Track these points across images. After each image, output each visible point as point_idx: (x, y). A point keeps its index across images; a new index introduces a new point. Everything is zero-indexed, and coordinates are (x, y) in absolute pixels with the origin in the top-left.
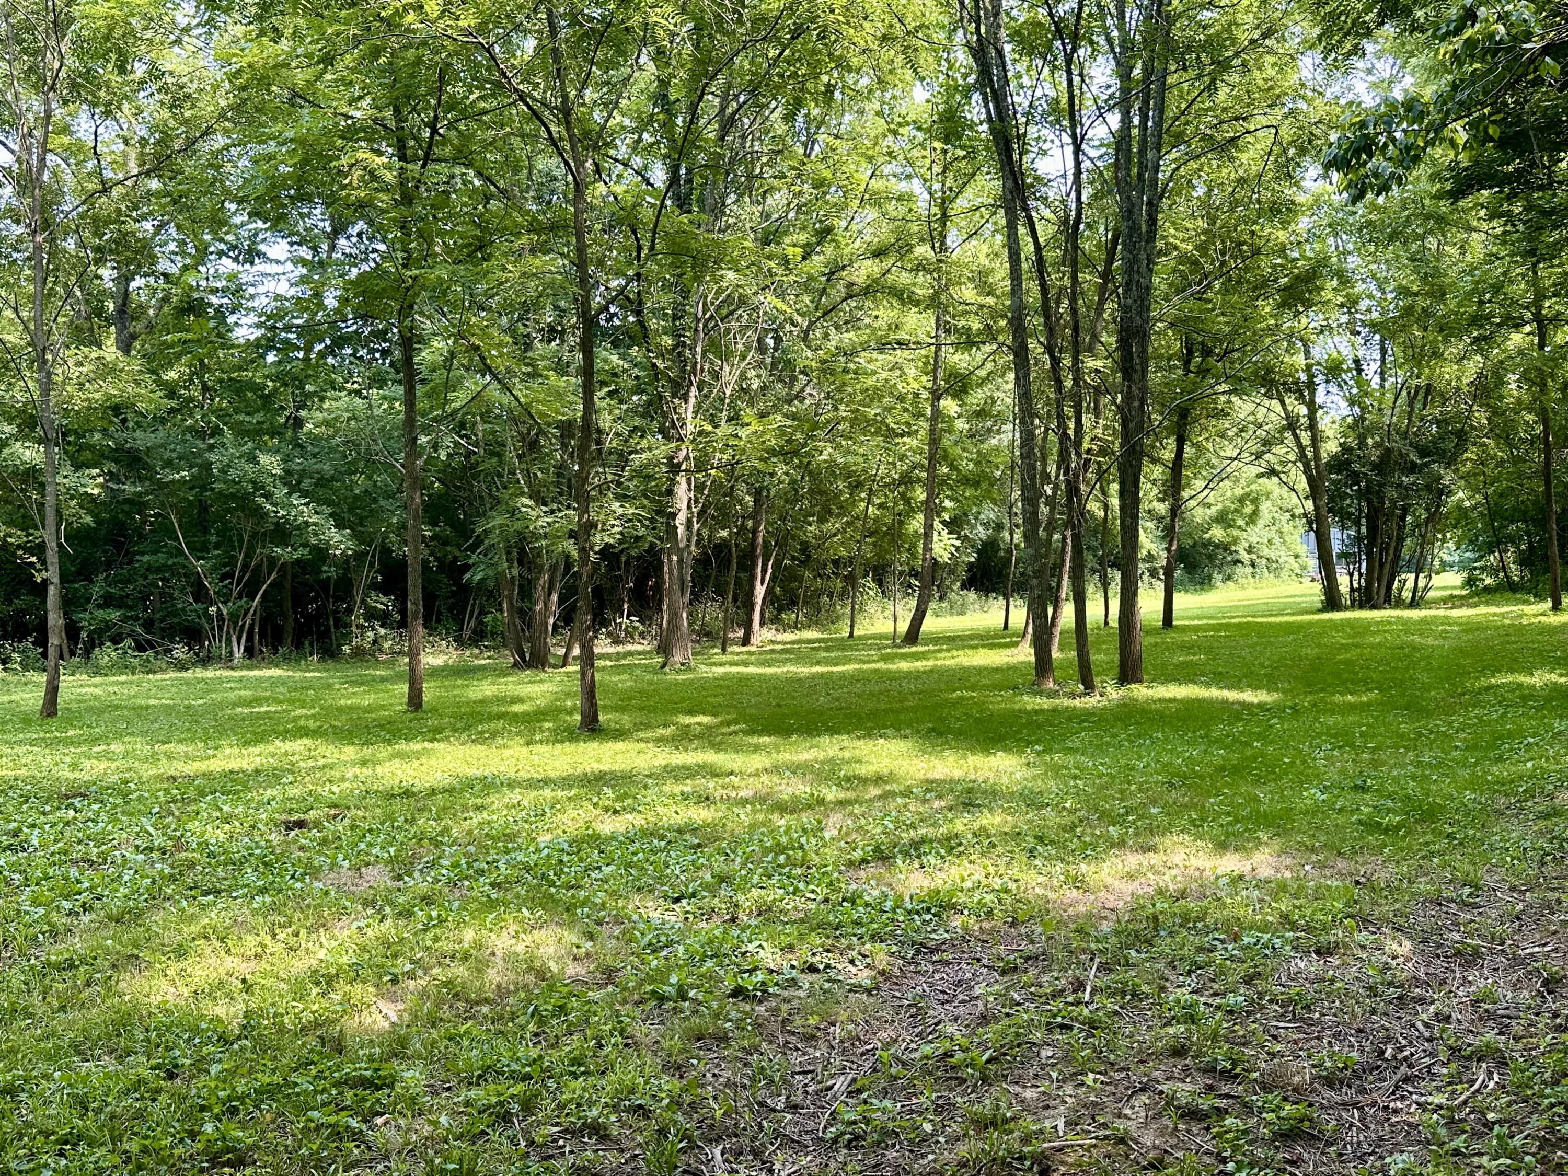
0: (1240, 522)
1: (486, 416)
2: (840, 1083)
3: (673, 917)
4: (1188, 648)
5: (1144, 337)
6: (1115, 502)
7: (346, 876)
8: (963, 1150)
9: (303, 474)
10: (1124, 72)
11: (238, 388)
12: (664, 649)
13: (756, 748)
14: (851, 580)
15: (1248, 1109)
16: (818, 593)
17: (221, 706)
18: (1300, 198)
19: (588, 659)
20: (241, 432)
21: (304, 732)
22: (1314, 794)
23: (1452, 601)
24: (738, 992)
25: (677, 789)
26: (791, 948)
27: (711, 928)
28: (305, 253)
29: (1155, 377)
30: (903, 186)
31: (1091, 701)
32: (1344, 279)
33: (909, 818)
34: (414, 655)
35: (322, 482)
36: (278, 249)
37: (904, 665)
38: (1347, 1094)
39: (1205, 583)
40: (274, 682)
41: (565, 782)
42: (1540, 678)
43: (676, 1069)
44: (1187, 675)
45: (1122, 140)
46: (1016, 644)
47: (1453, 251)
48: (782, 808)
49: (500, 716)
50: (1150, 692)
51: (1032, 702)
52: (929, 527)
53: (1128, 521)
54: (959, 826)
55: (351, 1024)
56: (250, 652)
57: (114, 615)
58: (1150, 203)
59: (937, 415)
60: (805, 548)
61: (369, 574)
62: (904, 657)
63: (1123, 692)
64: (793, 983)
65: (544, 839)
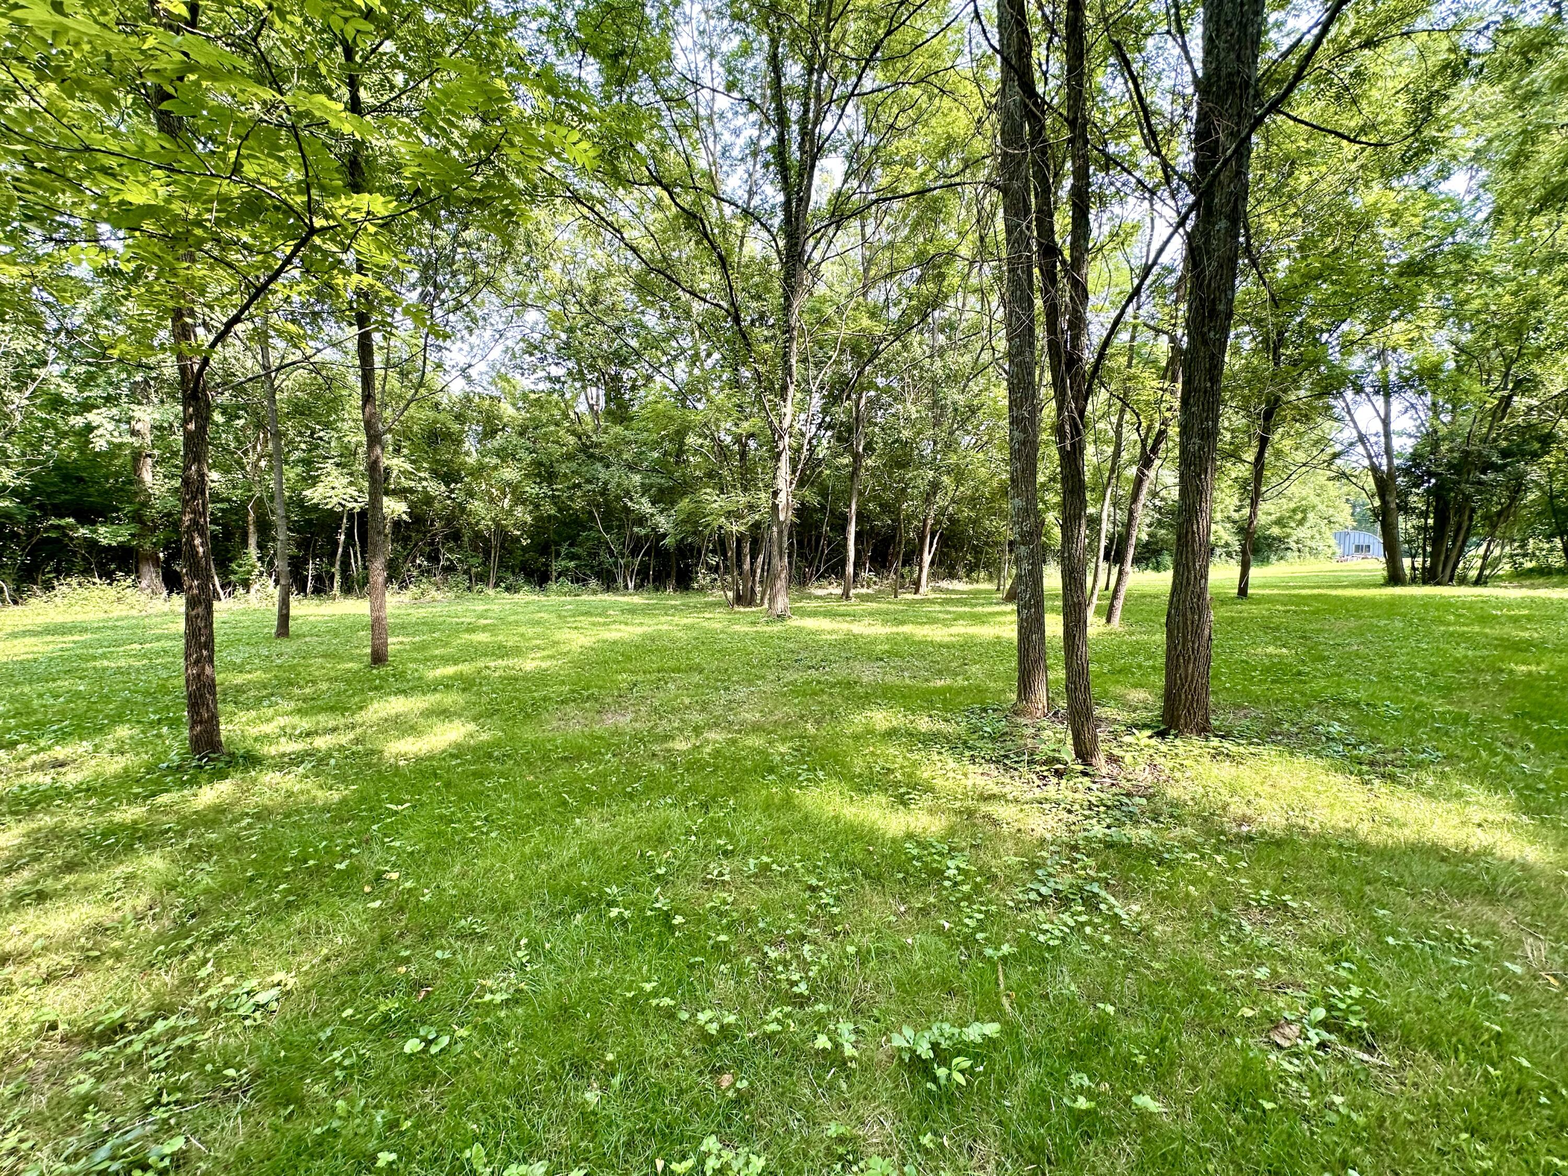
0: (1293, 524)
4: (1269, 628)
9: (651, 486)
57: (571, 564)
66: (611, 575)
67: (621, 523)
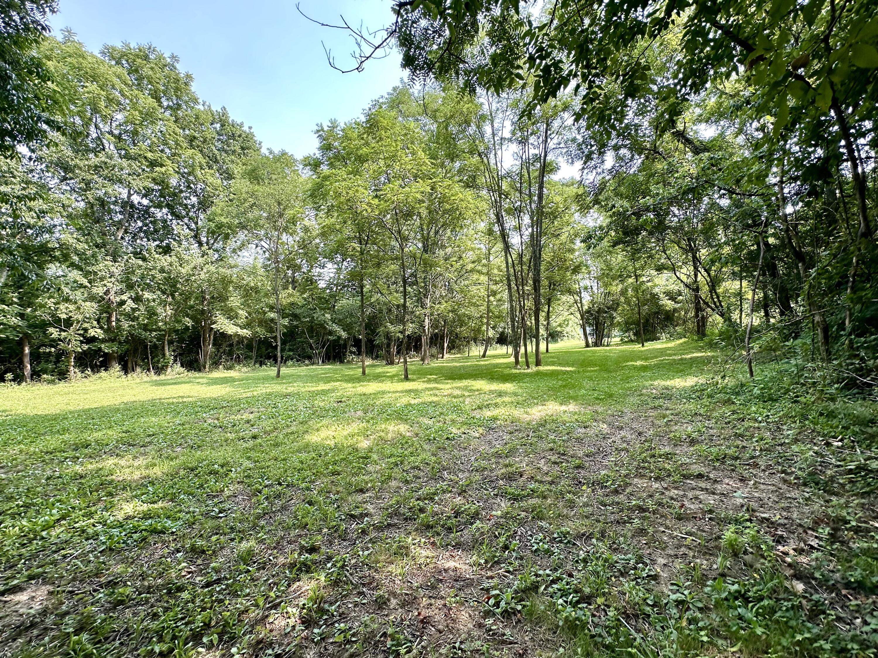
0: (564, 326)
1: (379, 304)
2: (473, 458)
3: (431, 422)
4: (552, 357)
5: (539, 282)
6: (533, 322)
7: (353, 413)
8: (502, 471)
9: (335, 319)
10: (532, 218)
11: (320, 298)
12: (423, 360)
13: (447, 383)
14: (468, 342)
15: (568, 462)
16: (460, 345)
17: (318, 375)
18: (576, 247)
19: (405, 362)
20: (321, 309)
21: (338, 380)
22: (583, 391)
23: (617, 345)
24: (448, 438)
25: (429, 393)
26: (459, 429)
27: (441, 424)
28: (336, 266)
29: (542, 291)
30: (479, 246)
31: (529, 371)
32: (587, 267)
33: (486, 399)
34: (363, 361)
35: (340, 320)
36: (329, 265)
37: (482, 363)
38: (592, 459)
39: (556, 341)
40: (329, 369)
41: (402, 392)
42: (639, 363)
43: (434, 455)
44: (553, 364)
45: (532, 235)
46: (510, 357)
47: (614, 259)
48: (455, 397)
49: (384, 376)
50: (543, 368)
51: (514, 371)
52: (488, 328)
53: (537, 326)
54: (498, 401)
55: (359, 445)
56: (323, 362)
57: (291, 353)
58: (539, 250)
59: (489, 301)
60: (457, 334)
61: (351, 342)
62: (482, 361)
63: (537, 368)
64: (460, 436)
65: (398, 405)
66: (310, 358)
67: (317, 335)
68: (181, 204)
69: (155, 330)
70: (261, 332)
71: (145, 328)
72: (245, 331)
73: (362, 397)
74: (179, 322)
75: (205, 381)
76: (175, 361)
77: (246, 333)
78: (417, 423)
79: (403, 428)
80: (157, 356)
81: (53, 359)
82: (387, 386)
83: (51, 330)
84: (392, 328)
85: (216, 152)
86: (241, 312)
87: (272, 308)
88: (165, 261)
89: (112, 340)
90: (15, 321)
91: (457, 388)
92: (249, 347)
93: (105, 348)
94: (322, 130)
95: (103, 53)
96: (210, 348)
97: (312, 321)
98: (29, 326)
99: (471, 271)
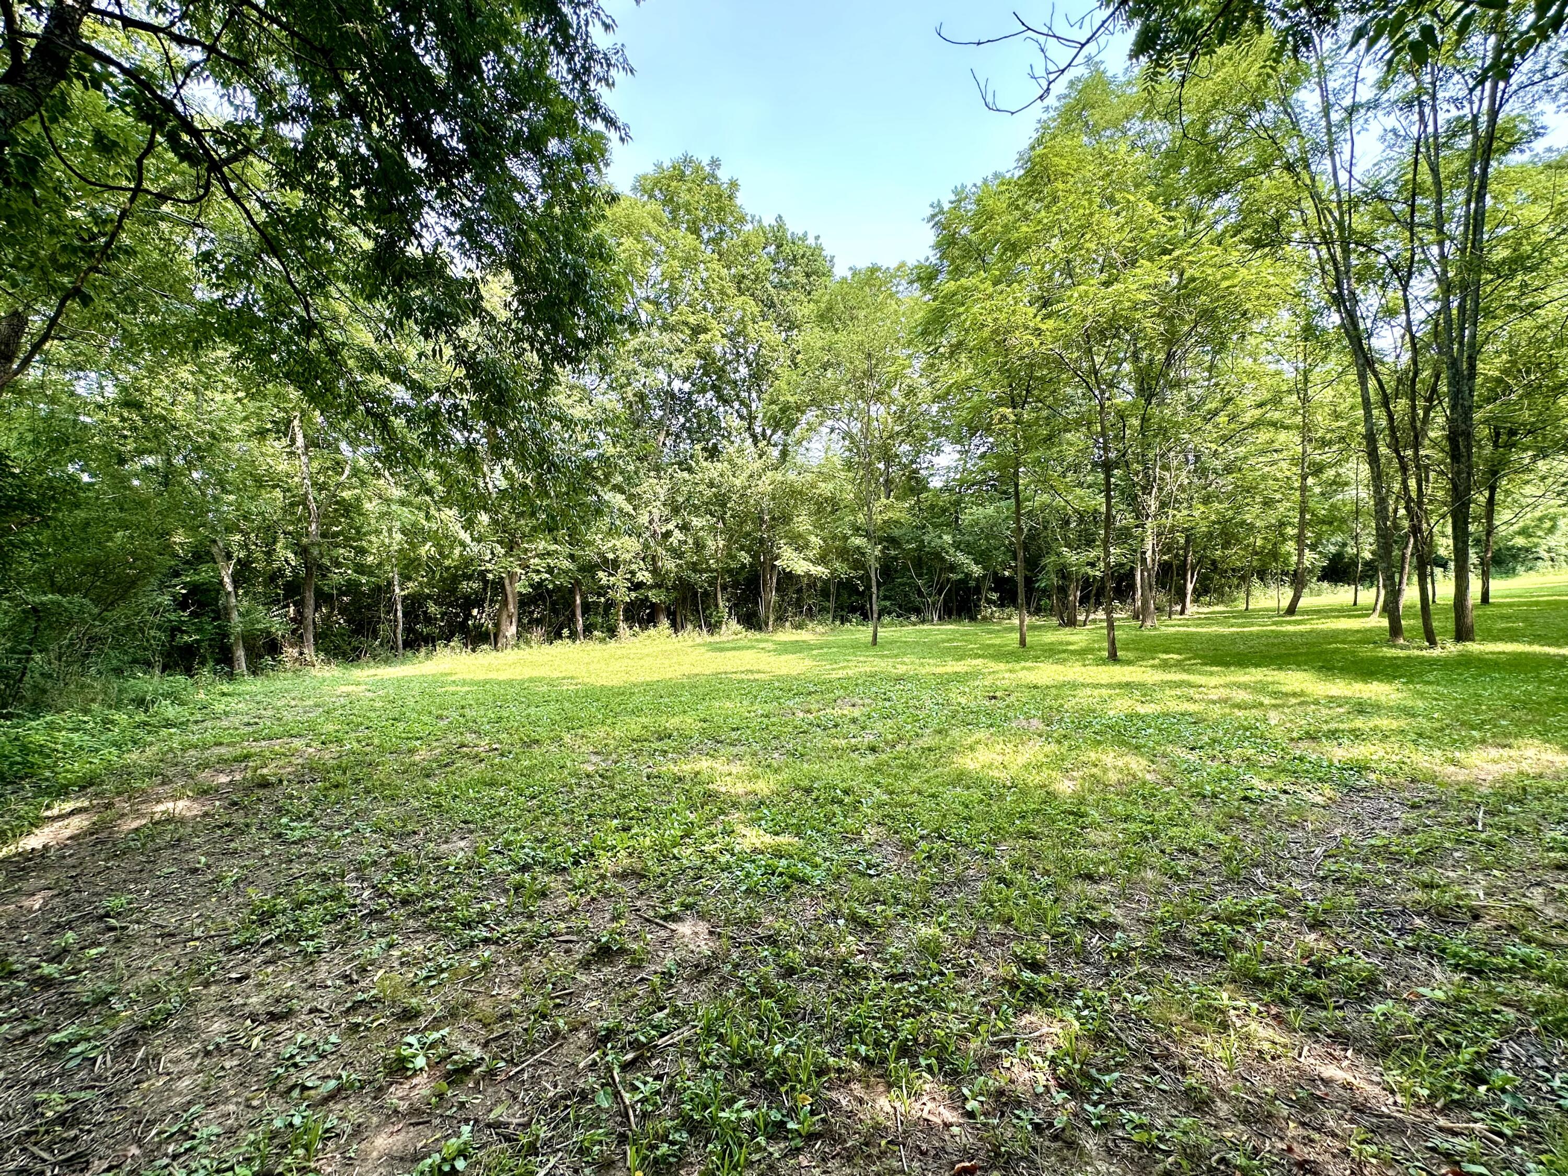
0: (1540, 533)
2: (1318, 851)
3: (1194, 758)
4: (1506, 617)
5: (1468, 436)
7: (1024, 723)
8: (1414, 895)
9: (961, 542)
11: (933, 508)
13: (1212, 674)
14: (1244, 579)
16: (1222, 586)
17: (937, 642)
20: (935, 526)
21: (978, 656)
24: (1246, 799)
25: (1173, 693)
26: (1270, 780)
27: (1220, 765)
30: (1276, 367)
31: (1436, 652)
33: (1322, 716)
35: (968, 544)
36: (949, 447)
37: (1291, 628)
40: (953, 631)
41: (1110, 686)
46: (1368, 616)
48: (1238, 706)
49: (1064, 651)
50: (1482, 648)
51: (1389, 652)
53: (1460, 545)
54: (1358, 724)
55: (1057, 788)
56: (940, 618)
57: (888, 603)
58: (1470, 357)
59: (1304, 489)
60: (1216, 564)
61: (989, 584)
62: (1289, 623)
63: (1460, 647)
64: (1277, 798)
65: (1111, 714)
66: (918, 611)
67: (930, 572)
68: (728, 383)
69: (706, 571)
70: (842, 569)
71: (694, 567)
72: (820, 568)
73: (1034, 692)
74: (733, 558)
75: (770, 646)
76: (730, 614)
77: (820, 571)
78: (1164, 756)
79: (1137, 764)
80: (708, 607)
81: (601, 610)
82: (1074, 672)
83: (601, 574)
84: (1071, 557)
85: (772, 291)
86: (813, 538)
87: (857, 530)
88: (713, 470)
89: (657, 586)
90: (566, 564)
91: (1239, 686)
92: (825, 594)
93: (654, 596)
94: (941, 212)
95: (634, 189)
96: (774, 597)
97: (920, 548)
98: (581, 569)
99: (1252, 426)
